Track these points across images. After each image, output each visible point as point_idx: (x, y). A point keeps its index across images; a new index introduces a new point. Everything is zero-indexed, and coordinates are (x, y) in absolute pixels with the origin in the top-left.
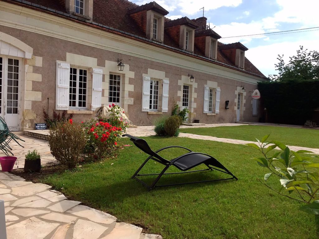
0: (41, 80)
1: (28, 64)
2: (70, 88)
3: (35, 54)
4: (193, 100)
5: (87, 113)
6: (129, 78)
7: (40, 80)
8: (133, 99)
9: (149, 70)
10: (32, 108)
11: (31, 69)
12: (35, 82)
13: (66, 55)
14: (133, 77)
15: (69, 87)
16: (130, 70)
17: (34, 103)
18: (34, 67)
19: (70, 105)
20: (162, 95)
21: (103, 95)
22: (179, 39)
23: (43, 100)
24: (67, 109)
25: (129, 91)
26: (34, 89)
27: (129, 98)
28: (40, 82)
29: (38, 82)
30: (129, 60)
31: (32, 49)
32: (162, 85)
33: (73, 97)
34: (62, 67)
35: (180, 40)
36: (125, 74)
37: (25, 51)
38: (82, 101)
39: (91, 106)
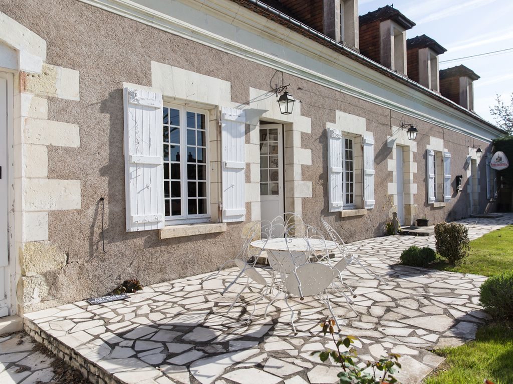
0: (76, 144)
1: (31, 91)
2: (165, 164)
3: (54, 58)
4: (412, 178)
5: (213, 232)
6: (302, 133)
7: (74, 142)
8: (310, 184)
9: (338, 113)
10: (50, 237)
11: (43, 107)
12: (57, 148)
13: (150, 68)
14: (309, 131)
15: (162, 162)
16: (302, 114)
17: (57, 219)
18: (51, 100)
19: (167, 214)
20: (363, 170)
21: (248, 180)
22: (379, 51)
23: (85, 205)
24: (159, 226)
25: (302, 165)
26: (56, 172)
27: (303, 182)
28: (74, 149)
29: (67, 150)
30: (299, 88)
31: (43, 44)
32: (362, 148)
33: (172, 189)
34: (141, 102)
35: (382, 52)
36: (292, 123)
37: (17, 47)
38: (197, 198)
39: (220, 212)
